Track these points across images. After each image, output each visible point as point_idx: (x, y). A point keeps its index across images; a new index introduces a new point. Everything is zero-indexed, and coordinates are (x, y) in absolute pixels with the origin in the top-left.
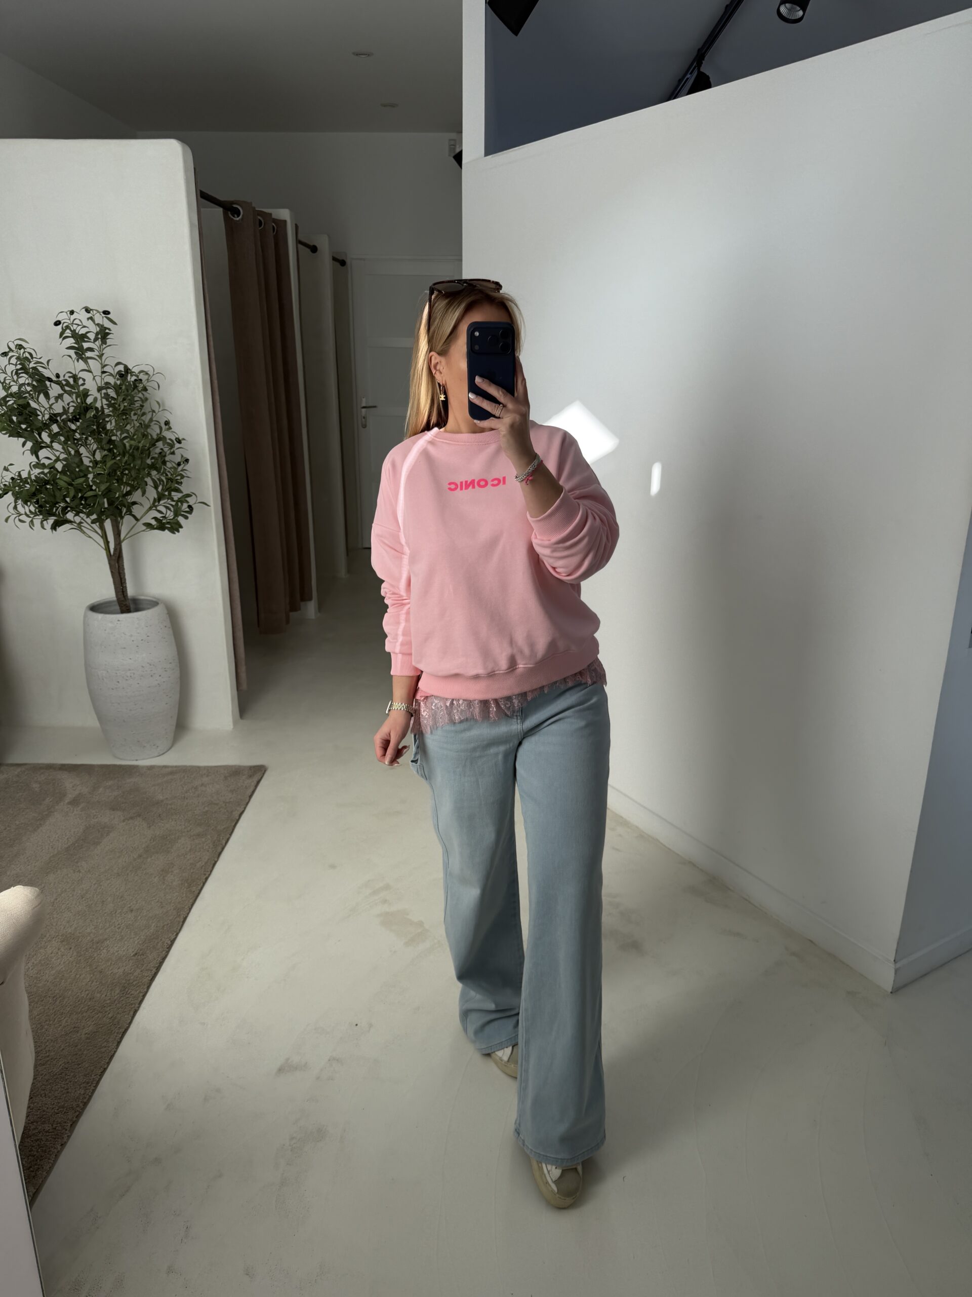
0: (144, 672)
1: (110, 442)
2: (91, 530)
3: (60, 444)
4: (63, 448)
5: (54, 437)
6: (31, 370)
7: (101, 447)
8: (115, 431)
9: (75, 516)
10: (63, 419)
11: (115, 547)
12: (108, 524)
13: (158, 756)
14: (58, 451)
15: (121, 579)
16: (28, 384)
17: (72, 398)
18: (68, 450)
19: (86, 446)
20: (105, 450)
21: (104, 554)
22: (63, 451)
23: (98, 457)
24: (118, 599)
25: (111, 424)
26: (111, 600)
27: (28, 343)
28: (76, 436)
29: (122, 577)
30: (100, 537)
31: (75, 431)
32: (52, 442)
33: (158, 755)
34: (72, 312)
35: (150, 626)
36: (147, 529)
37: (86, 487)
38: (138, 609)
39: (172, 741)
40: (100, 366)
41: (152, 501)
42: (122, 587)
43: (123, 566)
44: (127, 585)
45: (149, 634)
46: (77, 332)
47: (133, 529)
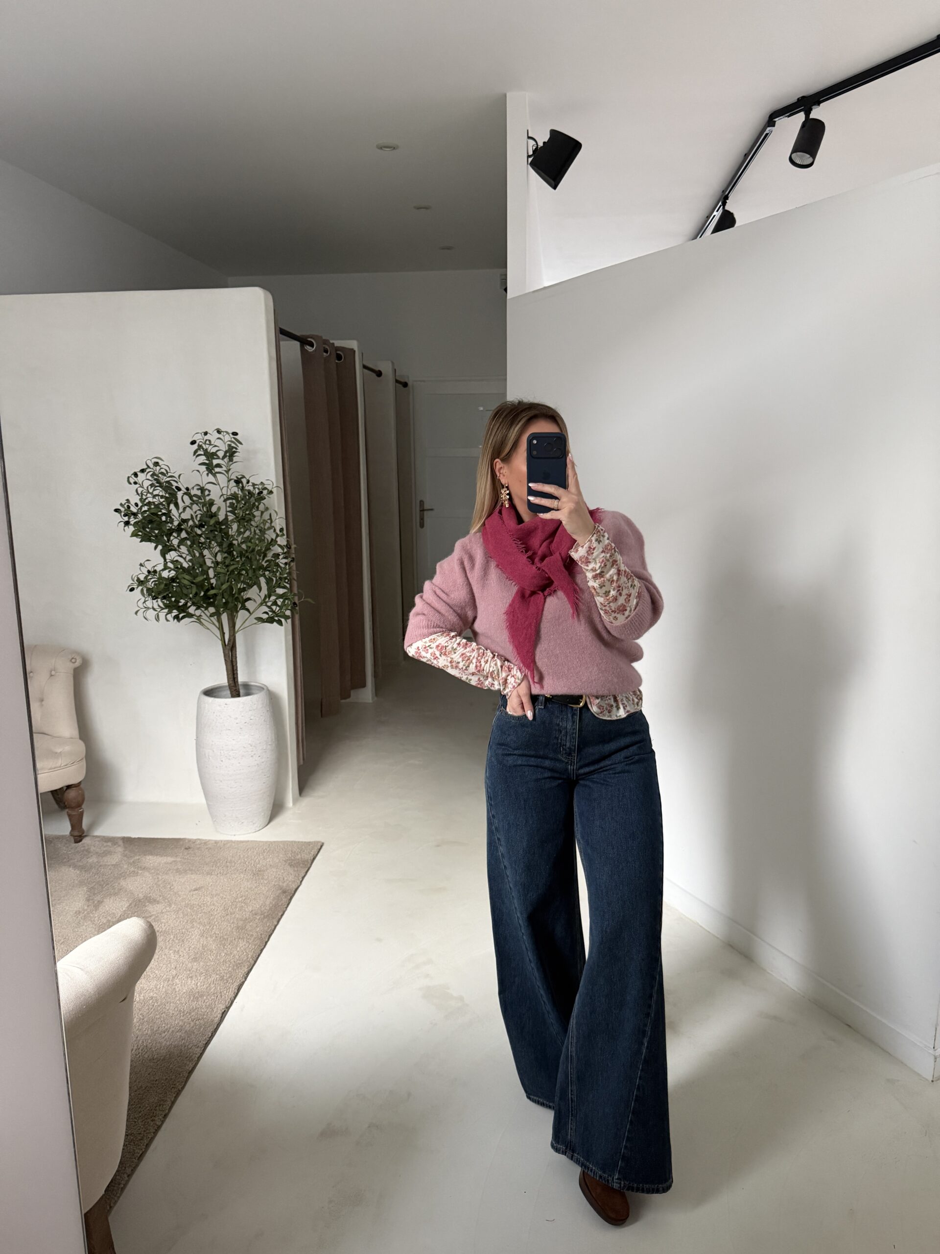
0: (245, 752)
1: (231, 545)
2: (208, 621)
3: (187, 547)
4: (188, 551)
5: (182, 542)
6: (165, 484)
7: (222, 549)
8: (235, 537)
9: (196, 609)
10: (191, 526)
11: (229, 638)
12: (224, 617)
13: (255, 832)
14: (183, 553)
15: (233, 666)
16: (162, 497)
17: (199, 507)
18: (193, 552)
19: (210, 549)
20: (225, 553)
21: (220, 642)
22: (187, 553)
23: (219, 558)
24: (230, 687)
25: (232, 530)
26: (221, 686)
27: (162, 461)
28: (200, 540)
29: (234, 664)
30: (217, 629)
31: (200, 536)
32: (178, 546)
33: (255, 831)
34: (206, 433)
35: (254, 710)
36: (259, 622)
37: (206, 584)
38: (248, 694)
39: (269, 817)
40: (227, 479)
41: (263, 598)
42: (234, 674)
43: (236, 654)
44: (239, 672)
45: (252, 718)
46: (209, 451)
47: (246, 622)
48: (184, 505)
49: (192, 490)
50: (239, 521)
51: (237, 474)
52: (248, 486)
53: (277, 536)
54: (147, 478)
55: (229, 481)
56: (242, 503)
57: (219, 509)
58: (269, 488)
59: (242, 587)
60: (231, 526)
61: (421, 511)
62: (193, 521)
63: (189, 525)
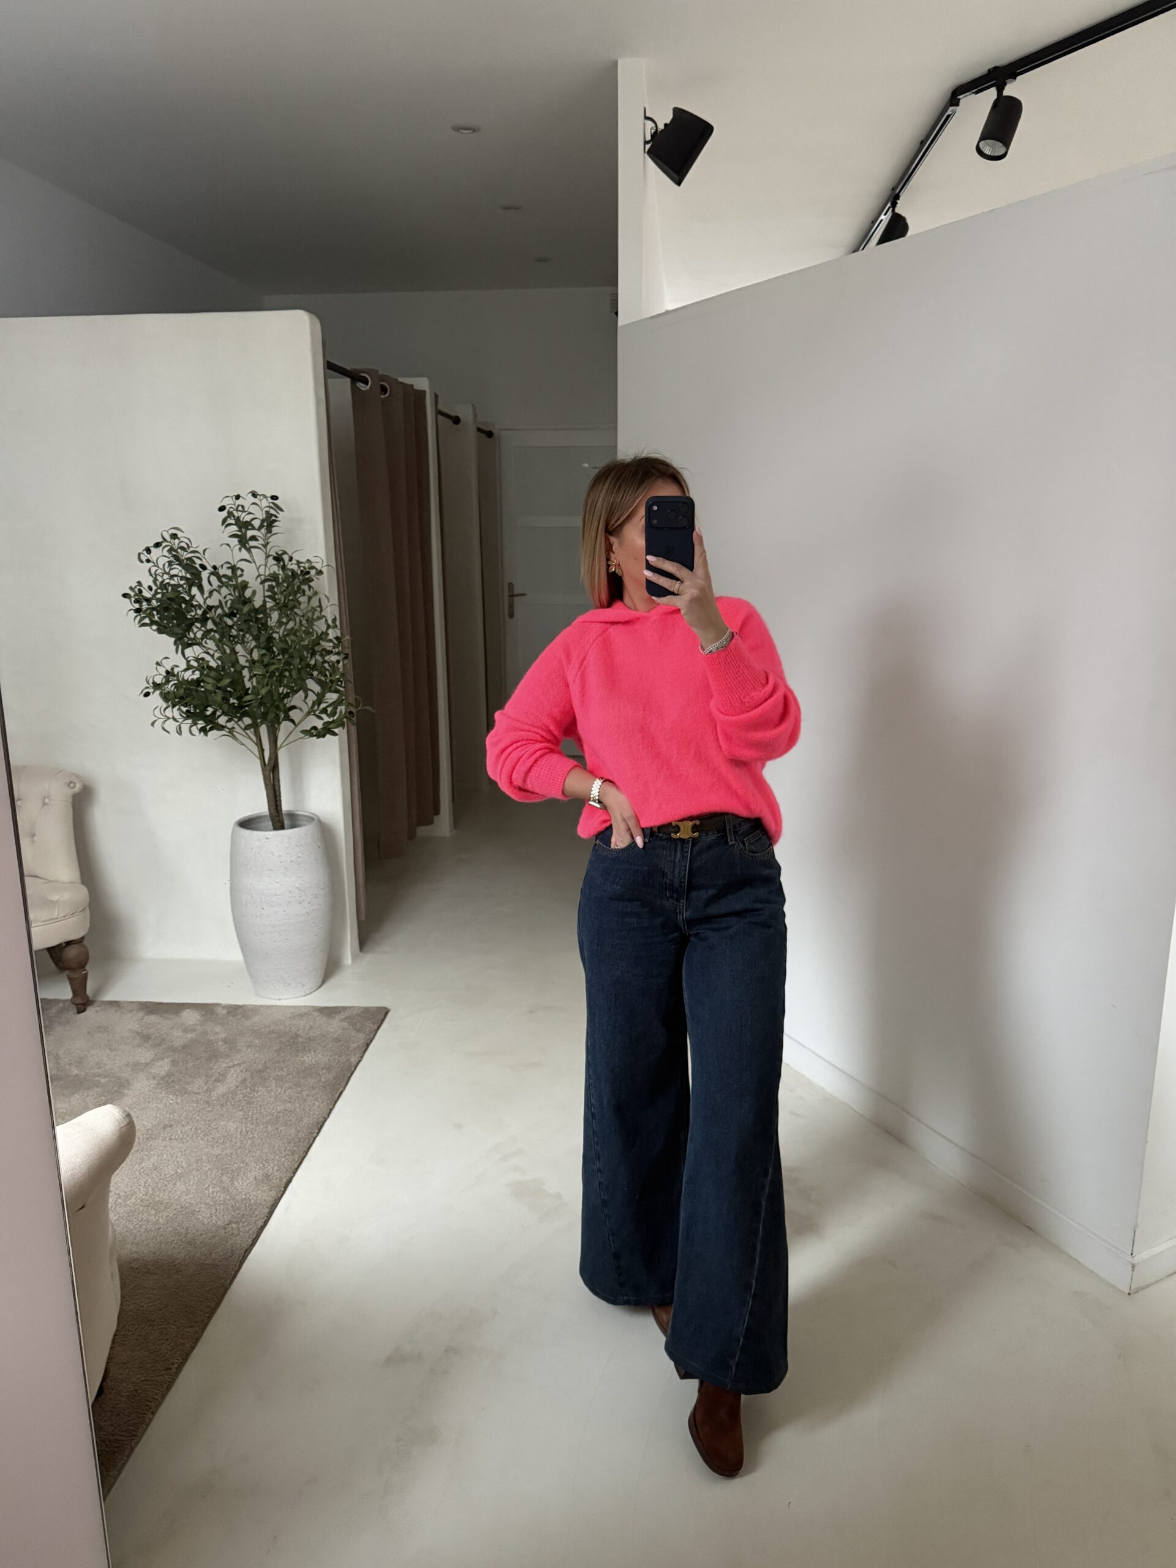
0: (291, 897)
1: (270, 639)
2: (245, 736)
3: (214, 641)
4: (217, 646)
5: (207, 634)
6: (185, 561)
7: (259, 644)
8: (275, 628)
9: (228, 721)
10: (219, 614)
11: (270, 755)
12: (263, 730)
13: (306, 995)
15: (275, 791)
16: (182, 577)
17: (230, 591)
18: (223, 647)
19: (243, 643)
20: (263, 649)
21: (258, 762)
22: (215, 649)
23: (256, 655)
24: (272, 817)
25: (271, 620)
26: (261, 815)
27: (183, 532)
28: (232, 632)
29: (277, 788)
30: (254, 745)
31: (231, 627)
32: (203, 640)
33: (304, 994)
34: (238, 497)
35: (302, 846)
36: (306, 736)
37: (239, 688)
38: (293, 826)
39: (322, 978)
40: (264, 556)
41: (310, 705)
42: (276, 801)
43: (278, 776)
44: (283, 798)
45: (300, 855)
46: (241, 519)
47: (291, 736)
48: (211, 588)
49: (220, 568)
50: (280, 609)
51: (276, 549)
52: (292, 564)
53: (329, 627)
54: (164, 554)
55: (268, 557)
56: (284, 586)
57: (254, 592)
58: (317, 567)
59: (285, 692)
60: (270, 615)
61: (510, 596)
62: (222, 608)
63: (217, 614)
